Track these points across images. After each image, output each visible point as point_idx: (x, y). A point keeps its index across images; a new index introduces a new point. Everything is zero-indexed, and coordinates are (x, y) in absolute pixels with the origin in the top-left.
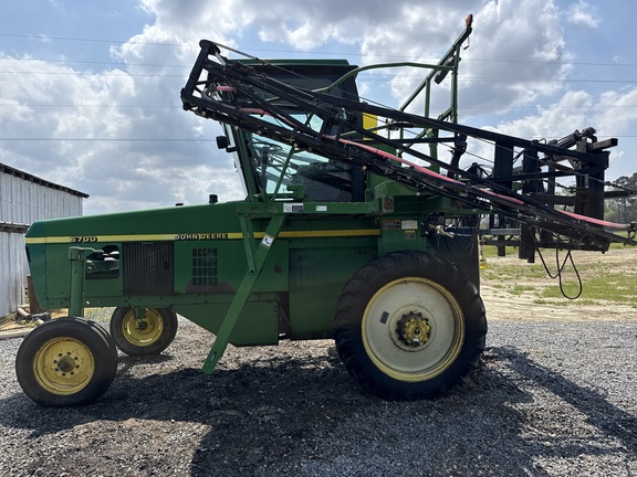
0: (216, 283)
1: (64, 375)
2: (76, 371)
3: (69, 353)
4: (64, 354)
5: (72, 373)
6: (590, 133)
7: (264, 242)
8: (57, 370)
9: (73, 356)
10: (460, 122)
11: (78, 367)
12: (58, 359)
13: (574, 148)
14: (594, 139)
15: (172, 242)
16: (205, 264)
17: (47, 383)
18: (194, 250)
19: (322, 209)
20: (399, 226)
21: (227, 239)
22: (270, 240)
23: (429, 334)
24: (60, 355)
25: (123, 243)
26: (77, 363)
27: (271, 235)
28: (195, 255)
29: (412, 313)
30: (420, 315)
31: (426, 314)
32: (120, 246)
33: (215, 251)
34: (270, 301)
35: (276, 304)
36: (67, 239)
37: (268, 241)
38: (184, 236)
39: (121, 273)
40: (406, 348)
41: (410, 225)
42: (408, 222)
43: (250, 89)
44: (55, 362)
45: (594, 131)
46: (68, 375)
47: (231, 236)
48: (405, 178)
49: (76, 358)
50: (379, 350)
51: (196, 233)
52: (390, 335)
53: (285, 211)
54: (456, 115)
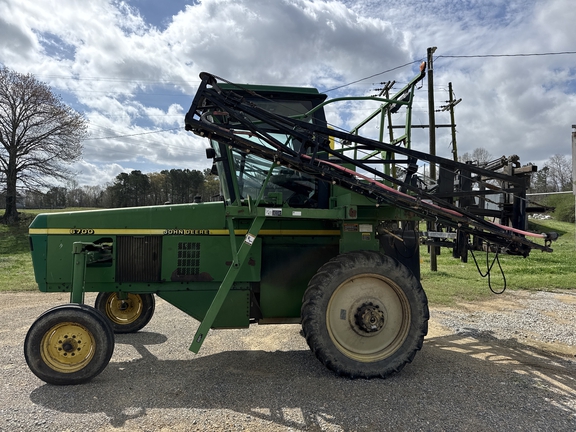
0: (197, 273)
1: (65, 354)
2: (76, 352)
3: (74, 337)
4: (70, 336)
5: (73, 354)
6: (515, 159)
7: (247, 240)
8: (60, 349)
9: (77, 340)
10: (412, 148)
11: (79, 349)
12: (63, 339)
13: (501, 170)
14: (518, 165)
15: (161, 236)
16: (189, 256)
17: (49, 359)
18: (180, 244)
19: (297, 213)
20: (357, 228)
21: (208, 235)
22: (252, 239)
23: (382, 319)
24: (66, 337)
25: (118, 236)
26: (79, 346)
27: (253, 235)
28: (180, 248)
29: (364, 305)
30: (371, 304)
31: (376, 303)
32: (114, 239)
33: (198, 245)
34: (244, 290)
35: (248, 292)
36: (67, 231)
37: (250, 239)
38: (171, 232)
39: (114, 262)
40: (367, 334)
41: (366, 229)
42: (365, 226)
43: (241, 115)
44: (60, 342)
45: (518, 159)
46: (69, 355)
47: (212, 232)
48: (367, 191)
49: (79, 342)
50: (346, 343)
51: (182, 229)
52: (352, 327)
53: (267, 214)
54: (409, 142)
